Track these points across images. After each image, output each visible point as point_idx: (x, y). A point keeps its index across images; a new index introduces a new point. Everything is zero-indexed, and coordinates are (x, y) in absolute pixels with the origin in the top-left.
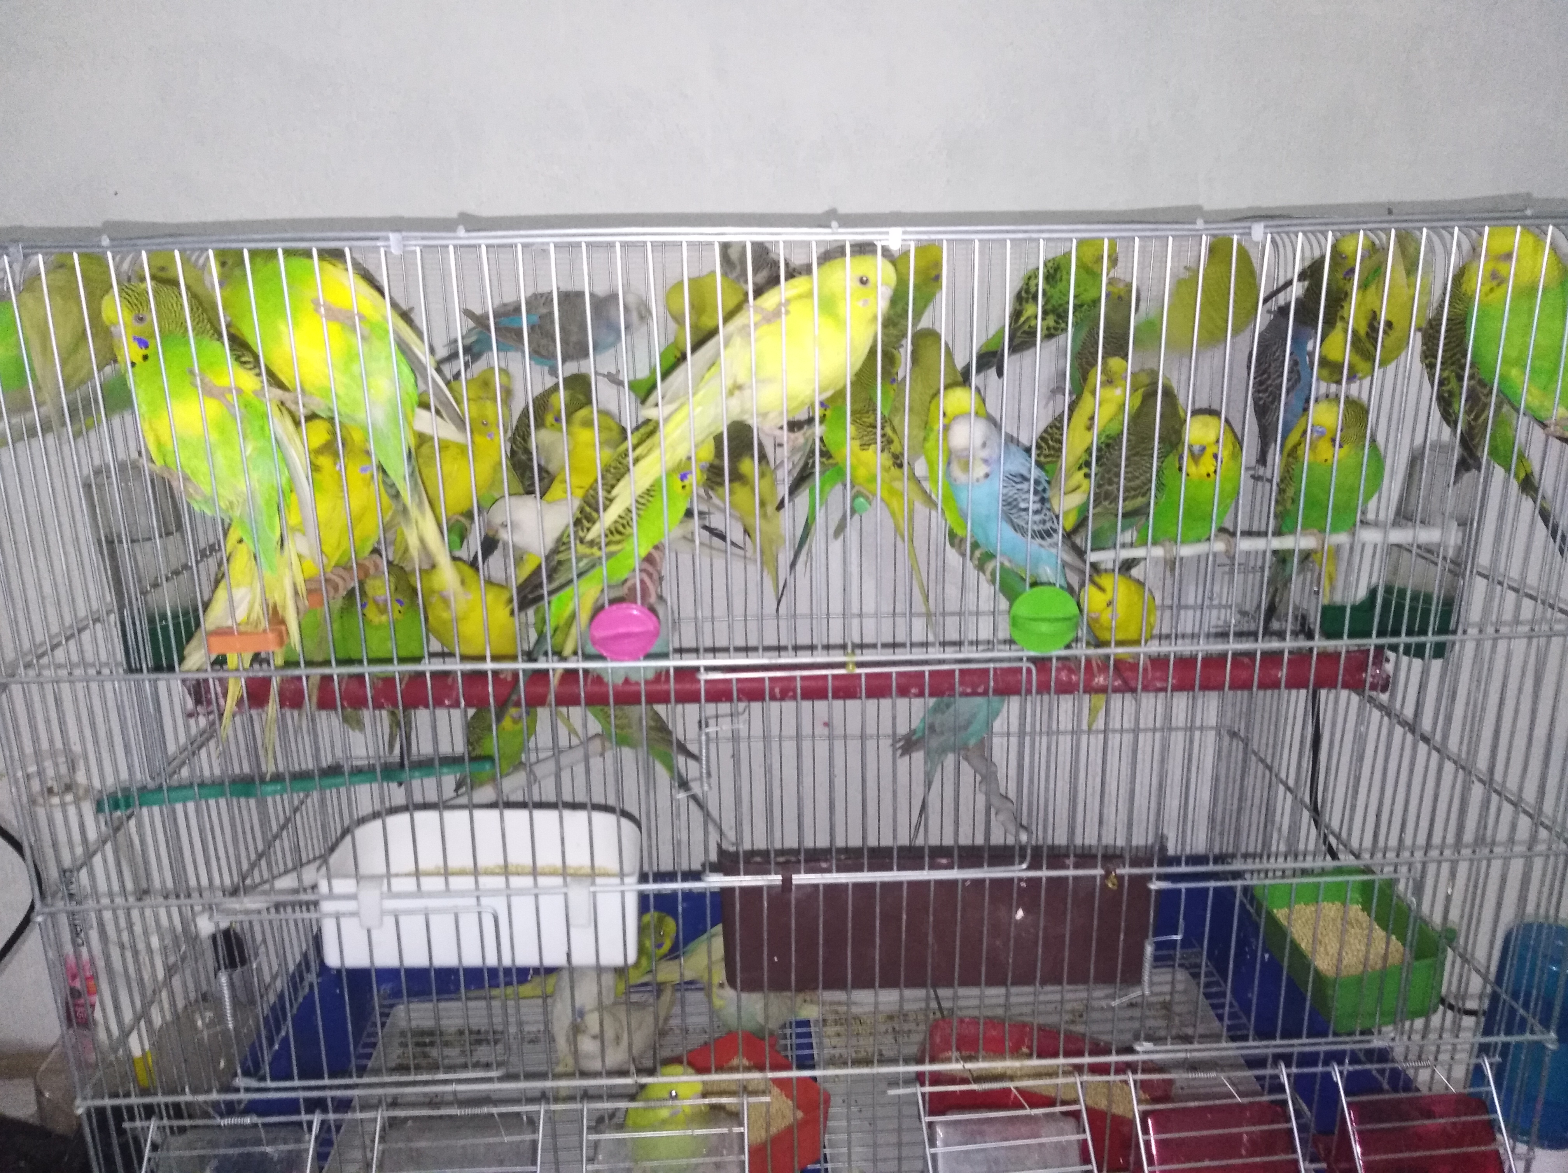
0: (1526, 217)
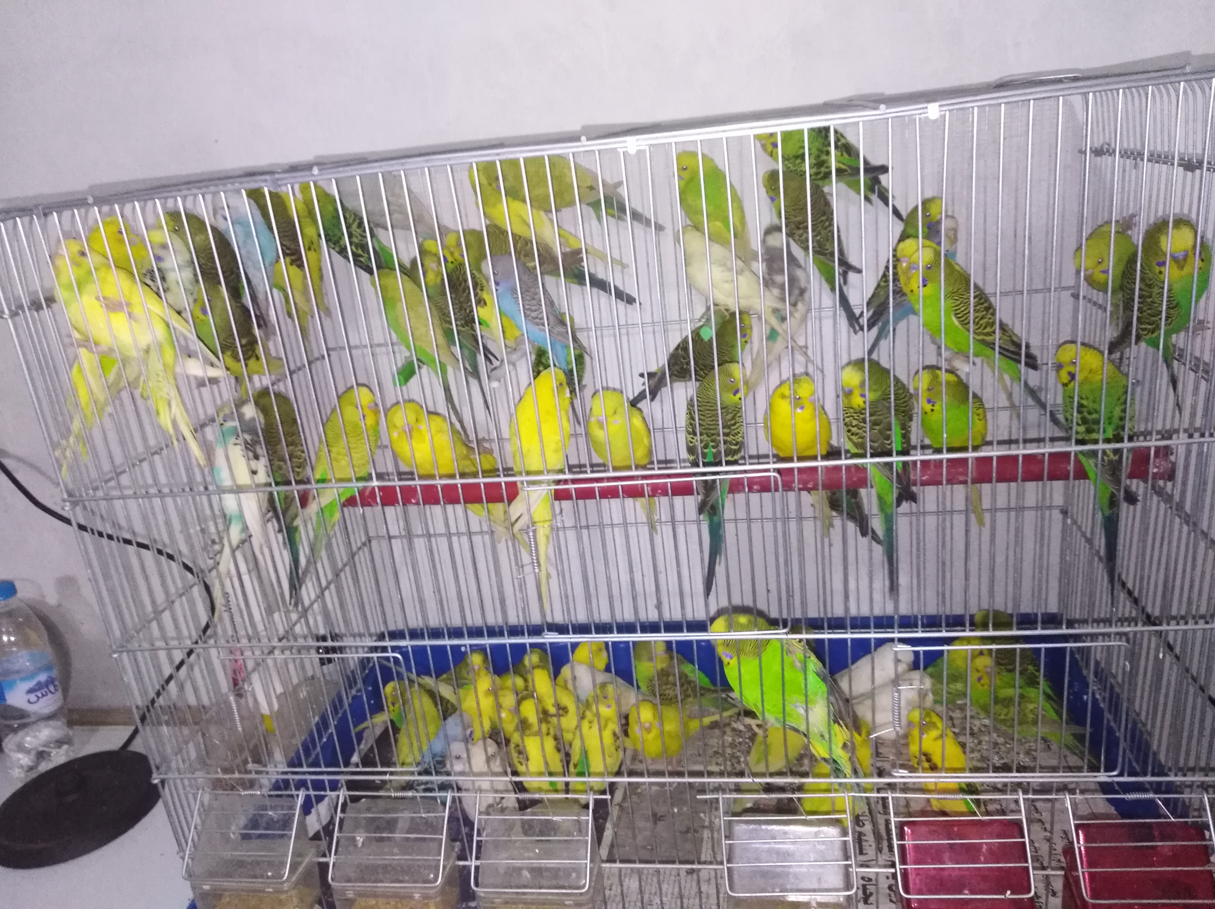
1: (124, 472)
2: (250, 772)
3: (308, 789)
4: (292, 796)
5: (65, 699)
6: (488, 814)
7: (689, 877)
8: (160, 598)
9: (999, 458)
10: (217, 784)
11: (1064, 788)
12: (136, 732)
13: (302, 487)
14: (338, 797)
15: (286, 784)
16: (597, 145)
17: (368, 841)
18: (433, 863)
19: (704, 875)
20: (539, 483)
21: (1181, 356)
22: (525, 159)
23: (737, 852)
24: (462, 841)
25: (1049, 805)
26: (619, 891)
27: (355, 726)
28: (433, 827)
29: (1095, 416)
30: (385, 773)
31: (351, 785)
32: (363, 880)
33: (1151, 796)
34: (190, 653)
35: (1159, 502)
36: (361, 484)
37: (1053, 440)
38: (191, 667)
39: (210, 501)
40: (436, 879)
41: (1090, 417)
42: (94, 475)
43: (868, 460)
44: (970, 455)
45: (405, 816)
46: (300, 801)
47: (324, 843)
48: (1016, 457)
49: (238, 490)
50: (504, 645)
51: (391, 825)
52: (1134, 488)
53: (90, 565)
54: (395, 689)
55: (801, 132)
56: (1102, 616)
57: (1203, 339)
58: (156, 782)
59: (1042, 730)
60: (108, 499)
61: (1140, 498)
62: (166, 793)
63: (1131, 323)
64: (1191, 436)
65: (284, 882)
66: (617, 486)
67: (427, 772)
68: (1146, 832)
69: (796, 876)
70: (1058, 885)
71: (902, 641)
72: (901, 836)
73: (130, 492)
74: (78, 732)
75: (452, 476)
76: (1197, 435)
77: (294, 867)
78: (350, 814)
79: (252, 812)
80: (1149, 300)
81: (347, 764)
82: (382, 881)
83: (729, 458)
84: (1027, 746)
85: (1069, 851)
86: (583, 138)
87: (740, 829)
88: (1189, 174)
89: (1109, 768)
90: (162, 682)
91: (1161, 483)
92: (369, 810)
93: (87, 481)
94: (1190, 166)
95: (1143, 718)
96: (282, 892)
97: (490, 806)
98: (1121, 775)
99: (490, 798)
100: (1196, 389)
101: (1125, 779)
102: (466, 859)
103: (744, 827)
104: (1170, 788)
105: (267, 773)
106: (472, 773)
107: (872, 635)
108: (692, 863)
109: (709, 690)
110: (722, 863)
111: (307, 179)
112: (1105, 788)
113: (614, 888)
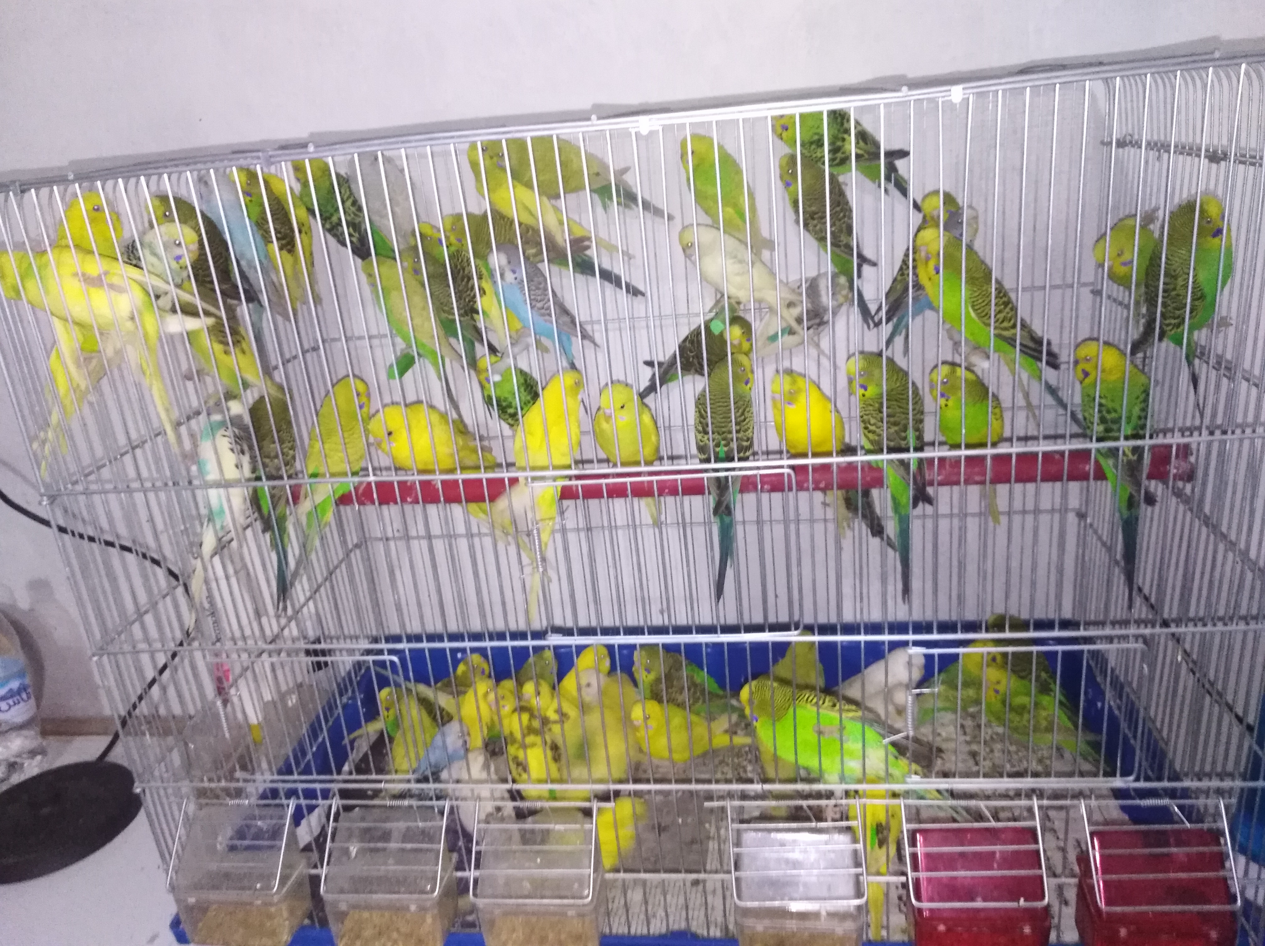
0: (1214, 60)
1: (104, 466)
2: (238, 780)
3: (298, 798)
4: (282, 806)
5: (38, 706)
6: (487, 822)
7: (694, 889)
8: (143, 598)
9: (1019, 455)
10: (201, 793)
11: (1079, 795)
12: (116, 737)
13: (293, 482)
14: (330, 807)
15: (274, 793)
16: (608, 125)
17: (361, 852)
18: (430, 875)
19: (709, 886)
20: (543, 478)
21: (1202, 354)
22: (532, 139)
23: (745, 861)
24: (459, 851)
25: (1063, 814)
26: (622, 902)
27: (349, 734)
28: (428, 836)
29: (1113, 415)
30: (380, 781)
31: (345, 794)
32: (356, 891)
33: (1165, 802)
34: (174, 655)
35: (1178, 503)
36: (356, 479)
37: (1073, 436)
38: (176, 669)
39: (194, 497)
40: (433, 890)
41: (1109, 417)
42: (73, 468)
43: (885, 457)
44: (989, 451)
45: (398, 826)
46: (290, 811)
47: (315, 855)
48: (1035, 455)
49: (226, 484)
50: (506, 648)
51: (386, 836)
52: (1152, 489)
53: (69, 564)
54: (390, 694)
55: (821, 113)
56: (1118, 617)
57: (1226, 338)
58: (138, 790)
59: (1056, 738)
60: (87, 493)
61: (1158, 499)
62: (148, 800)
63: (1154, 320)
64: (1212, 433)
65: (273, 896)
66: (625, 483)
67: (425, 780)
68: (1161, 839)
69: (805, 885)
70: (1071, 894)
71: (916, 643)
72: (913, 843)
73: (109, 486)
74: (52, 742)
75: (452, 471)
76: (1218, 432)
77: (284, 880)
78: (343, 824)
79: (239, 822)
80: (1174, 293)
81: (339, 772)
82: (376, 892)
83: (742, 455)
84: (1040, 754)
85: (1083, 859)
86: (594, 117)
87: (750, 837)
88: (1214, 166)
89: (1125, 773)
90: (145, 686)
91: (1180, 484)
92: (363, 819)
93: (65, 474)
94: (1215, 157)
95: (1158, 724)
96: (271, 904)
97: (489, 815)
98: (1137, 779)
99: (489, 807)
100: (1218, 386)
101: (1142, 784)
102: (464, 870)
103: (753, 834)
104: (1185, 793)
105: (254, 781)
106: (471, 781)
107: (886, 637)
108: (698, 872)
109: (717, 696)
110: (729, 872)
111: (302, 156)
112: (1118, 794)
113: (616, 901)
